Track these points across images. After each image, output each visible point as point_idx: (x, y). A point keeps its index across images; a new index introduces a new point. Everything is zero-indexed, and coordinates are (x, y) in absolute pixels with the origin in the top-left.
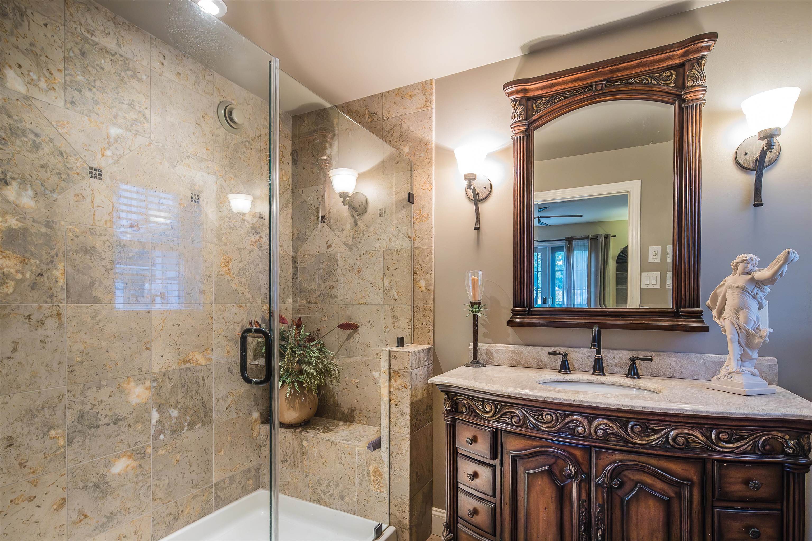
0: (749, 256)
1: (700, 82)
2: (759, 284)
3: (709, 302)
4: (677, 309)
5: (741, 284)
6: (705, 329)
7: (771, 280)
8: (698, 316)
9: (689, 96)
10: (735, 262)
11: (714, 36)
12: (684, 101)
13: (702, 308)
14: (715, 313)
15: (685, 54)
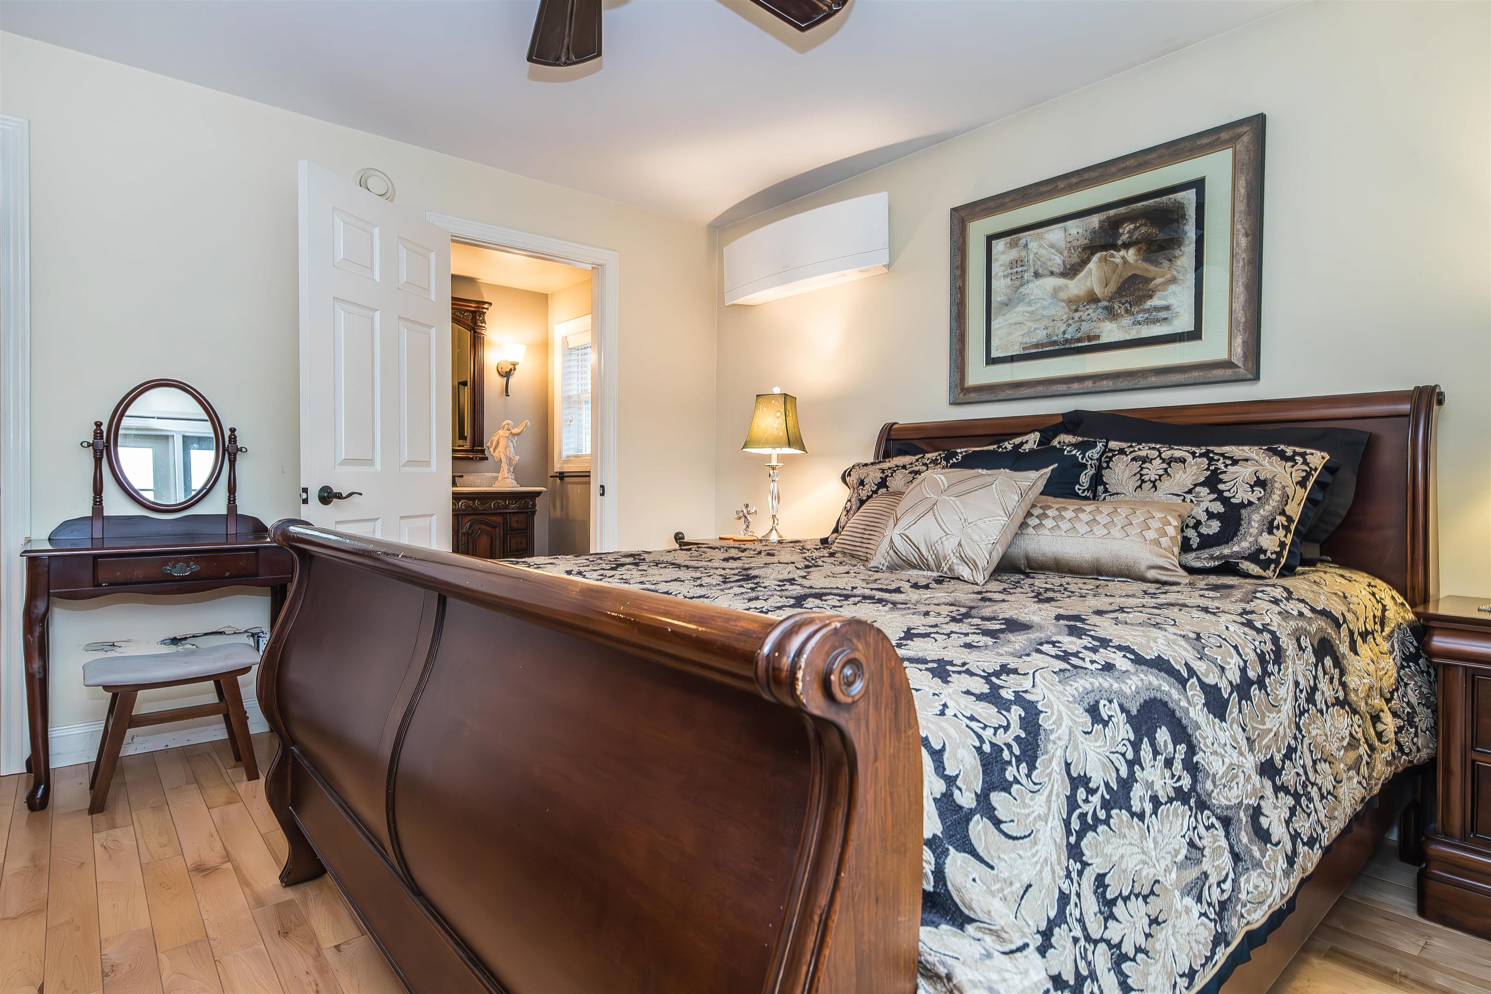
0: (510, 422)
1: (483, 325)
2: (514, 435)
3: (489, 444)
4: (473, 448)
5: (507, 435)
6: (487, 459)
7: (518, 434)
8: (483, 451)
9: (478, 331)
10: (504, 424)
11: (490, 304)
12: (476, 332)
13: (485, 447)
14: (491, 450)
15: (478, 307)
